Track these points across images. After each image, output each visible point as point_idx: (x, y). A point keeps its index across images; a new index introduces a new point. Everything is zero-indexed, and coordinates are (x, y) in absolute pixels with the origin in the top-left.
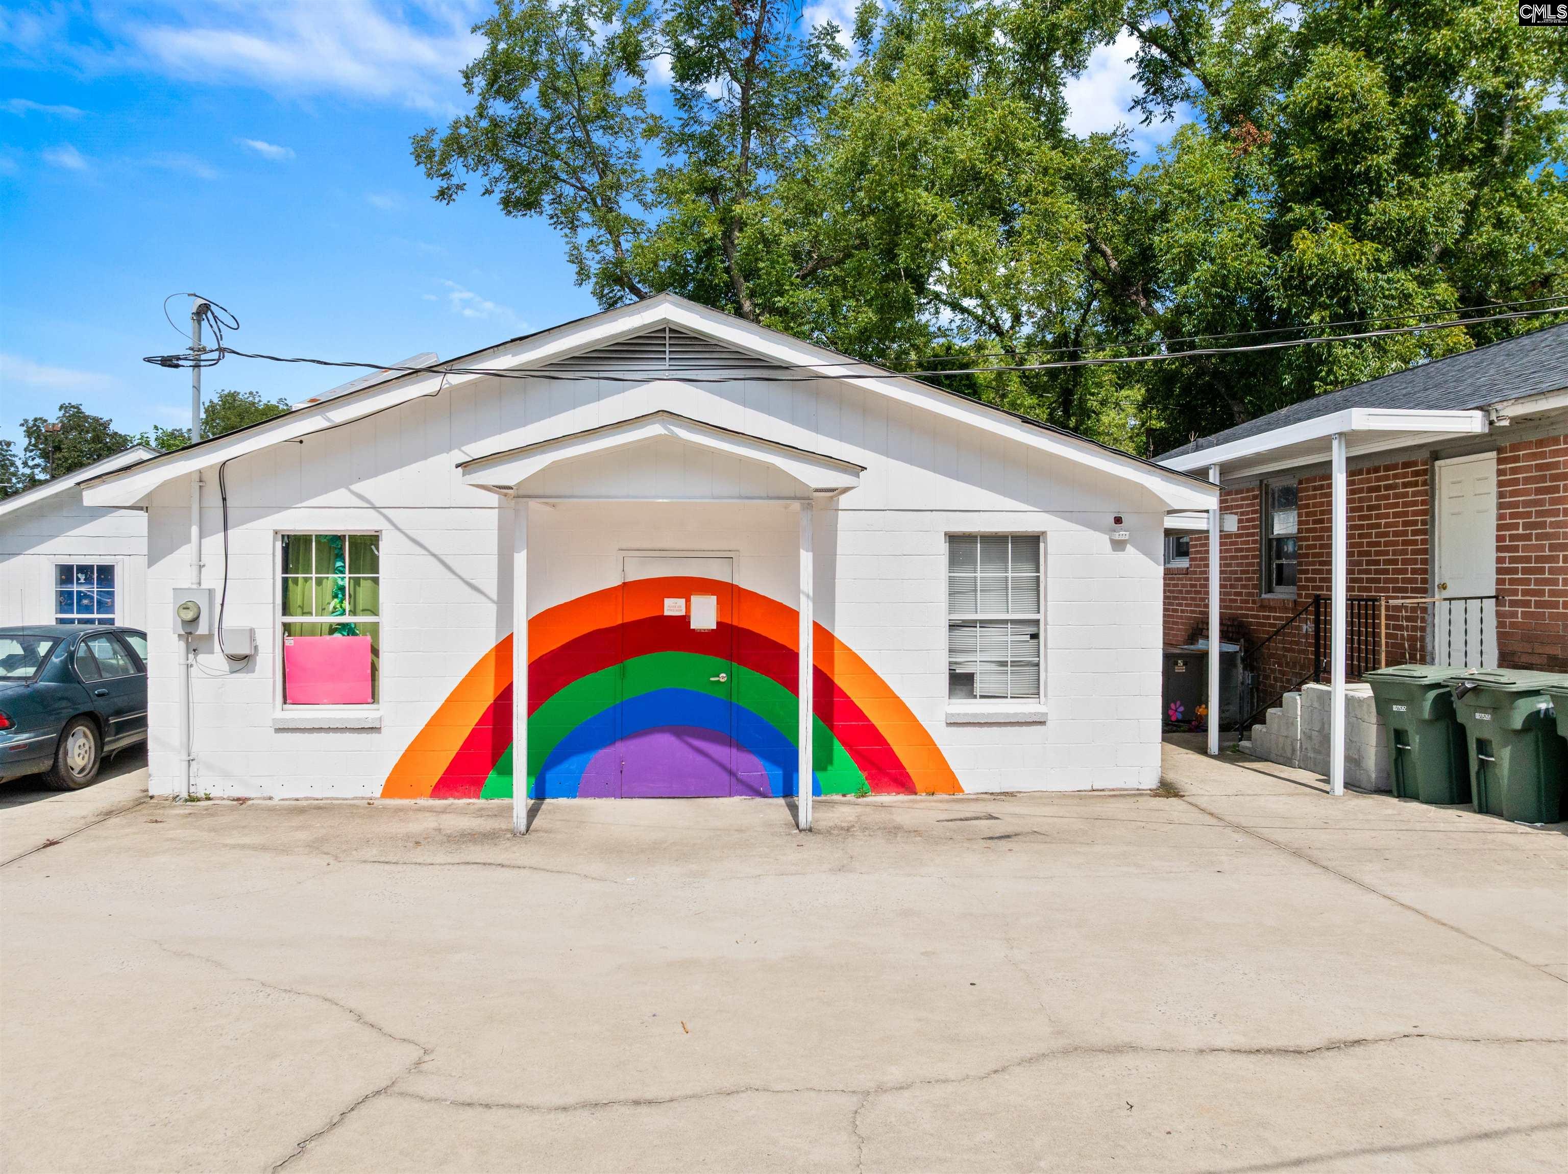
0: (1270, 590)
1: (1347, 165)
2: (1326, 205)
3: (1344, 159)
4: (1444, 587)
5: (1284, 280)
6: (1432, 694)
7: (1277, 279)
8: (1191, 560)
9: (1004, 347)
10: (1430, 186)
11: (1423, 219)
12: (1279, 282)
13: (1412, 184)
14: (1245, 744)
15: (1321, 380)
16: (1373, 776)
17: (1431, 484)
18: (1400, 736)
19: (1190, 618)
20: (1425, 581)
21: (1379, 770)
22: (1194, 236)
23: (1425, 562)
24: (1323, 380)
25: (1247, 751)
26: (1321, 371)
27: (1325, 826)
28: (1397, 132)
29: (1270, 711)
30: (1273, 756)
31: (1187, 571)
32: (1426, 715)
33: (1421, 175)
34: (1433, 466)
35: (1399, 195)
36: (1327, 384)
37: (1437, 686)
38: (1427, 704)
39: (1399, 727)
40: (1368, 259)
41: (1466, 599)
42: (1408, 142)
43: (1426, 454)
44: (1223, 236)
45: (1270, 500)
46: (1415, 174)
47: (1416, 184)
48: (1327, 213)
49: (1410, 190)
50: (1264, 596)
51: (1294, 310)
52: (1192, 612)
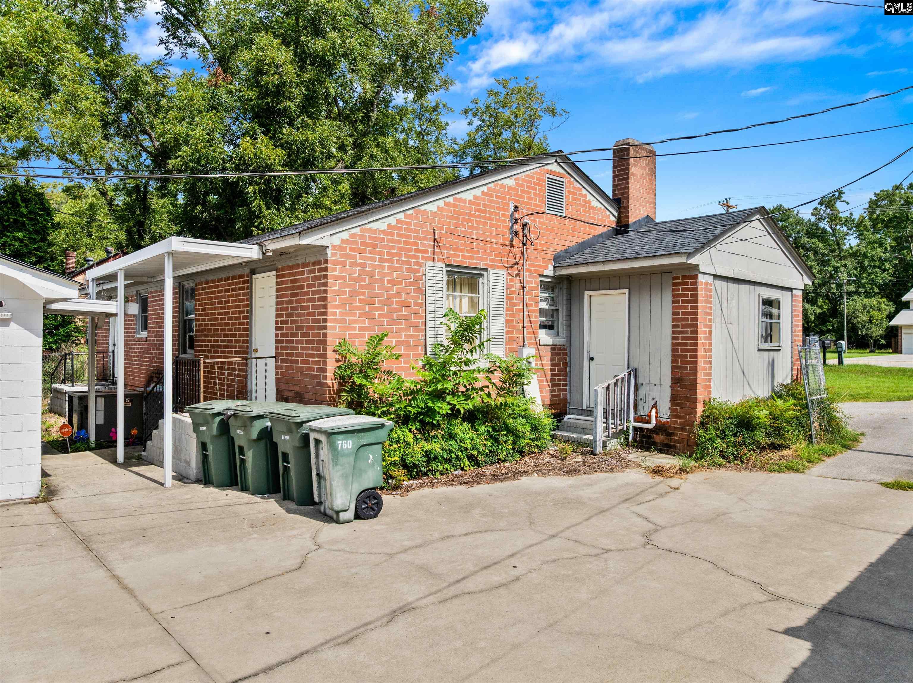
0: (185, 352)
1: (273, 103)
2: (261, 125)
3: (272, 101)
4: (256, 351)
5: (236, 165)
6: (218, 419)
7: (233, 164)
8: (149, 332)
9: (98, 189)
10: (318, 124)
11: (313, 144)
12: (234, 165)
13: (309, 122)
14: (144, 453)
15: (256, 227)
16: (195, 472)
17: (250, 288)
18: (203, 446)
19: (147, 370)
20: (247, 347)
21: (197, 468)
22: (181, 129)
23: (247, 335)
24: (257, 227)
25: (145, 458)
26: (256, 222)
27: (134, 513)
28: (300, 90)
29: (154, 431)
30: (155, 462)
31: (146, 340)
32: (215, 432)
33: (314, 118)
34: (251, 278)
35: (302, 127)
36: (259, 230)
37: (219, 414)
38: (215, 425)
39: (203, 441)
40: (279, 159)
41: (266, 358)
42: (306, 98)
43: (246, 271)
44: (198, 132)
45: (185, 295)
46: (311, 117)
47: (311, 122)
48: (262, 129)
49: (308, 126)
50: (181, 356)
51: (241, 183)
52: (149, 366)
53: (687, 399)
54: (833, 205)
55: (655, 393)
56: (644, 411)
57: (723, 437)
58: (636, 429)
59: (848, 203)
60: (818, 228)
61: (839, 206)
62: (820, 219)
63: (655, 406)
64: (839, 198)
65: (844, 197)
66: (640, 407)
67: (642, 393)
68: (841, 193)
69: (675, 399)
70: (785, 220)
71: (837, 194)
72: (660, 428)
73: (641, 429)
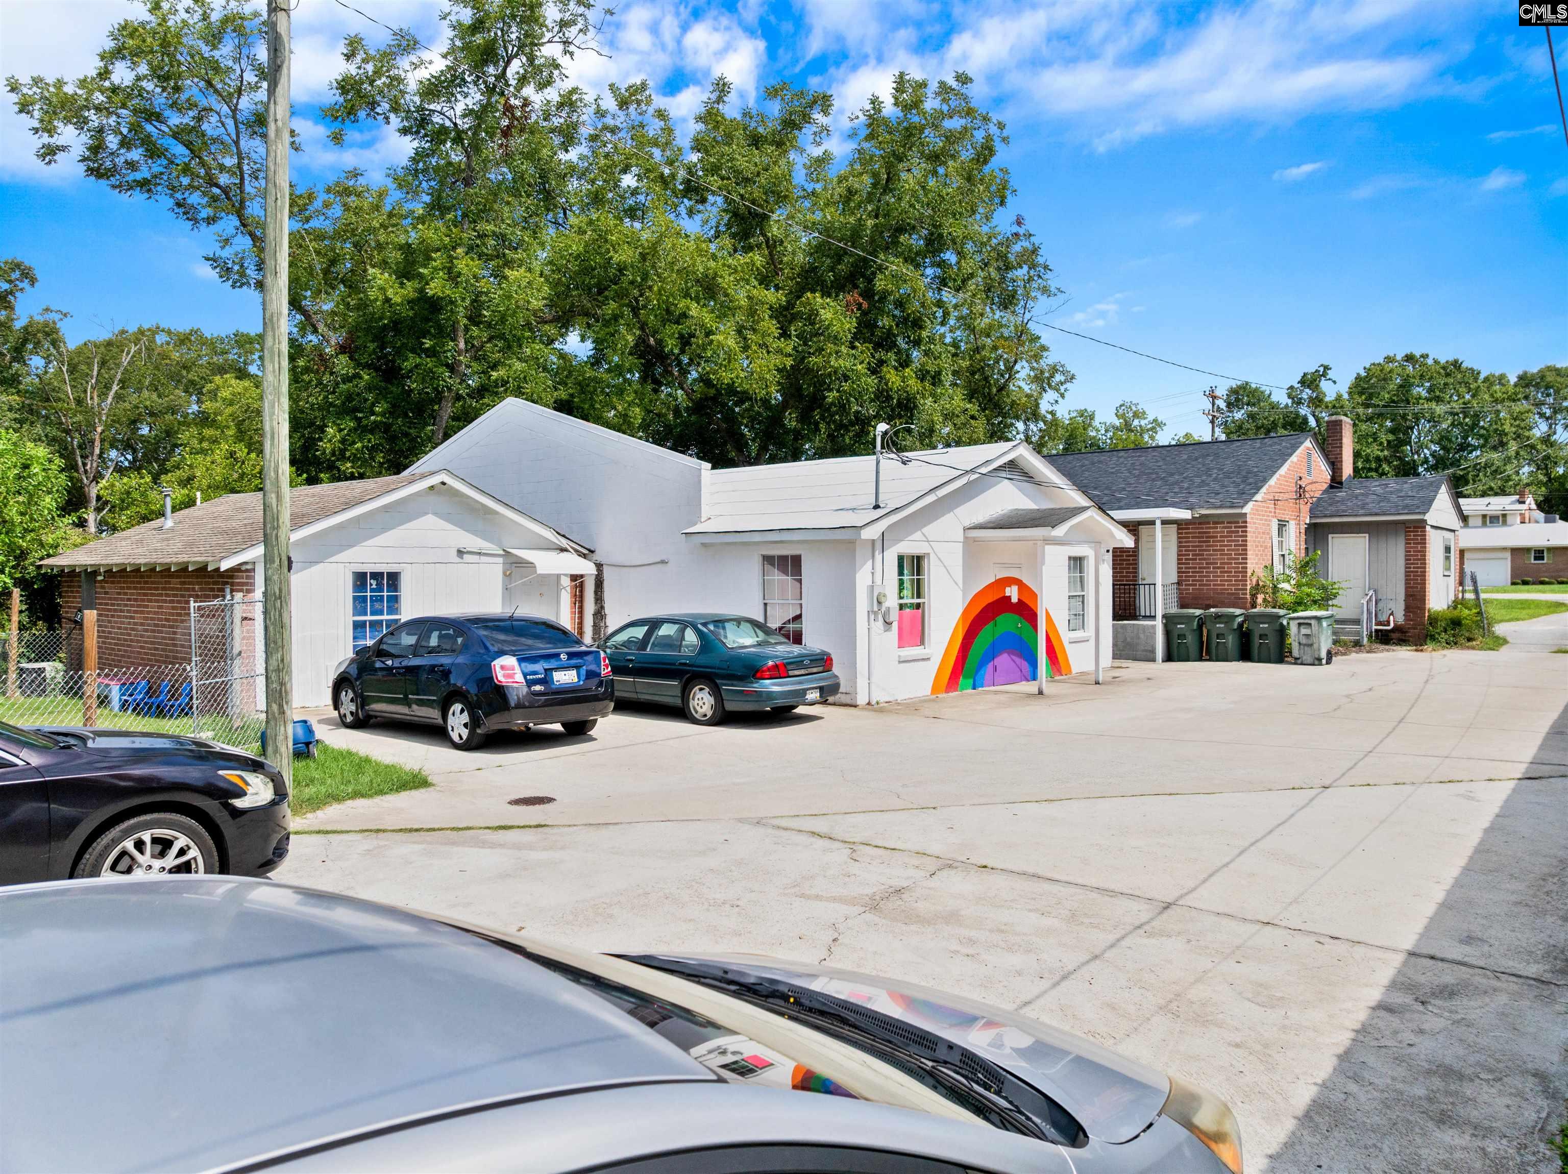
6: (1197, 619)
18: (1180, 637)
32: (1195, 628)
37: (1199, 616)
38: (1195, 623)
39: (1181, 633)
53: (1418, 608)
54: (1318, 386)
55: (1392, 605)
56: (1383, 618)
57: (1445, 631)
58: (1376, 631)
59: (1335, 382)
60: (1297, 415)
61: (1324, 385)
62: (1299, 402)
63: (1392, 614)
64: (1324, 375)
65: (1331, 374)
66: (1379, 615)
67: (1380, 605)
68: (1326, 368)
69: (1408, 609)
70: (1254, 405)
71: (1322, 369)
72: (1397, 629)
73: (1381, 630)
